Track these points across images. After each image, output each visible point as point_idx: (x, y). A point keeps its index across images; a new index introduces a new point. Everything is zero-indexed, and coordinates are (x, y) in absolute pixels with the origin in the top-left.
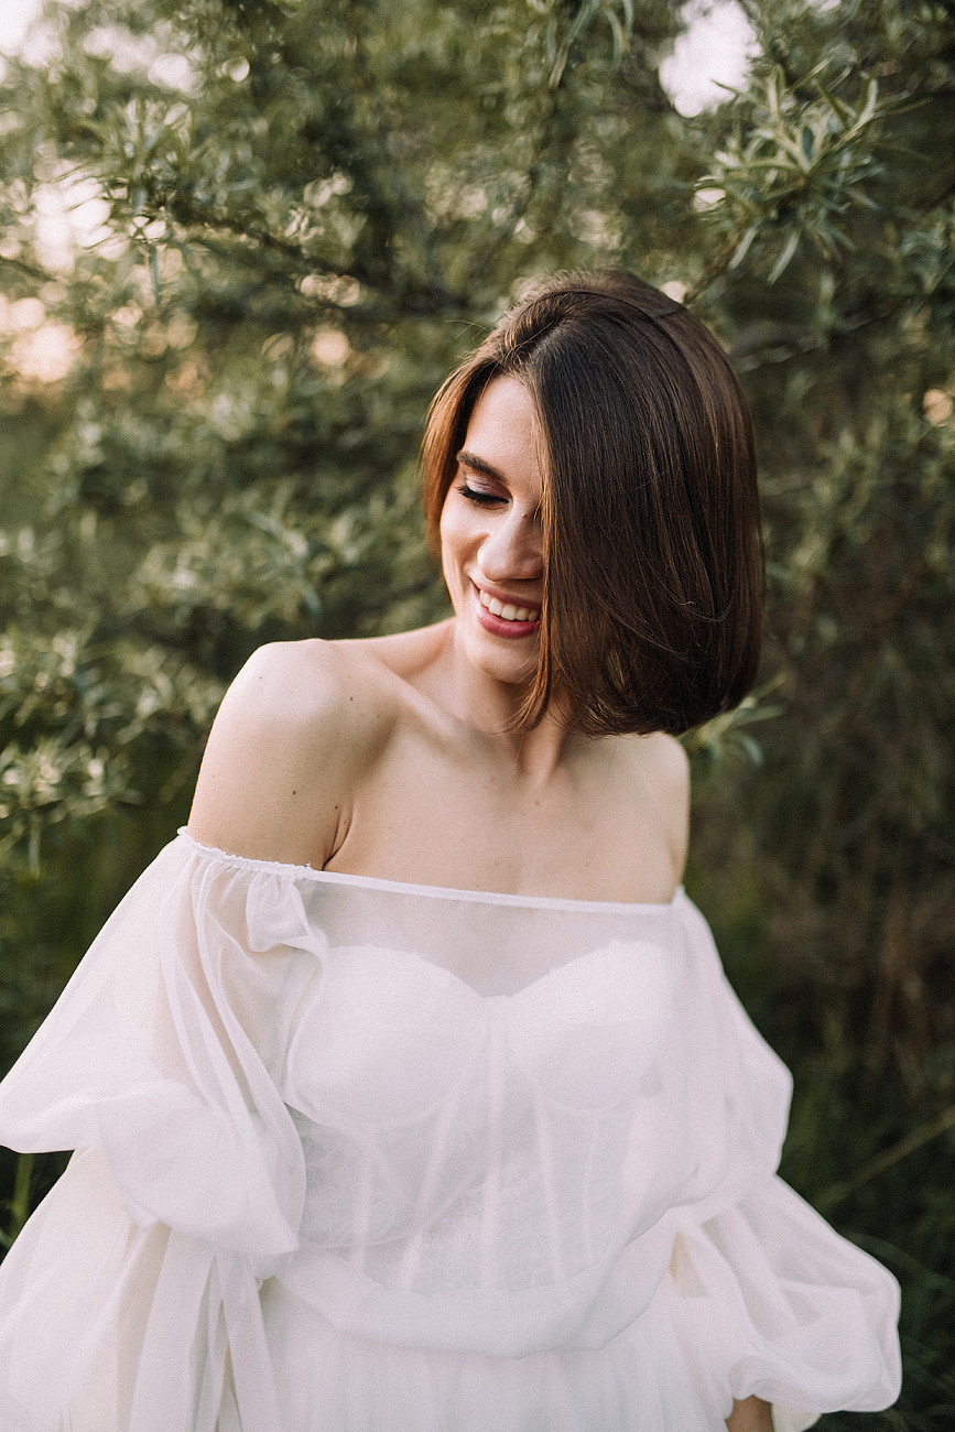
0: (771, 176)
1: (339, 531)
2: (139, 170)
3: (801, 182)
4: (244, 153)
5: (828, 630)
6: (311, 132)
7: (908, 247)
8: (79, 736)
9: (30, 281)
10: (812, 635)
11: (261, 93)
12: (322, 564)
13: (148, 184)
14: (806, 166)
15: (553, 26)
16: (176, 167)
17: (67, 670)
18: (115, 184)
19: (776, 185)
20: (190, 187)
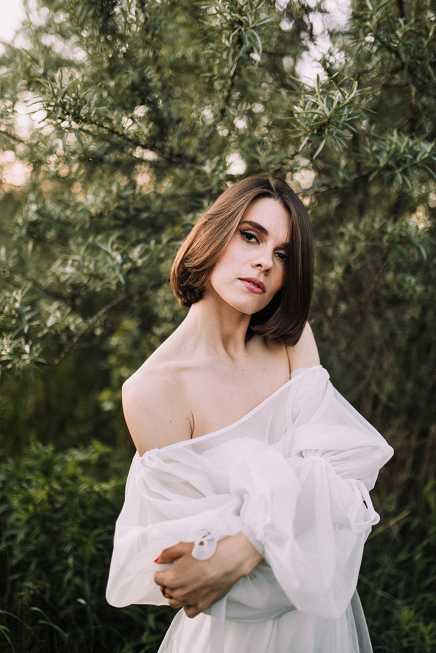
0: (315, 116)
1: (135, 253)
2: (60, 99)
3: (326, 120)
4: (105, 94)
5: (343, 307)
6: (133, 87)
7: (375, 148)
8: (21, 334)
9: (12, 142)
10: (336, 308)
11: (113, 70)
12: (128, 266)
13: (63, 105)
14: (328, 113)
15: (232, 51)
16: (75, 99)
17: (17, 305)
18: (48, 105)
19: (316, 120)
20: (80, 108)
